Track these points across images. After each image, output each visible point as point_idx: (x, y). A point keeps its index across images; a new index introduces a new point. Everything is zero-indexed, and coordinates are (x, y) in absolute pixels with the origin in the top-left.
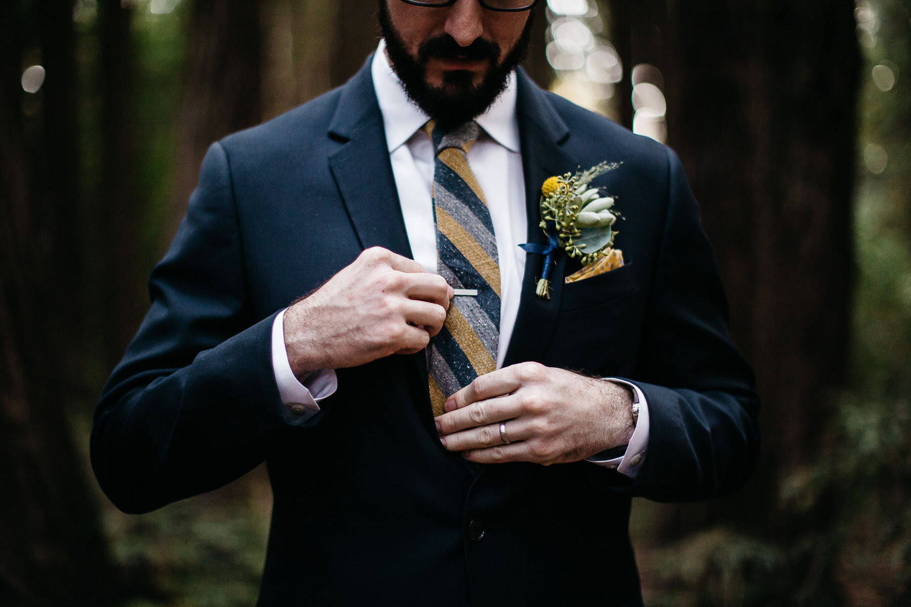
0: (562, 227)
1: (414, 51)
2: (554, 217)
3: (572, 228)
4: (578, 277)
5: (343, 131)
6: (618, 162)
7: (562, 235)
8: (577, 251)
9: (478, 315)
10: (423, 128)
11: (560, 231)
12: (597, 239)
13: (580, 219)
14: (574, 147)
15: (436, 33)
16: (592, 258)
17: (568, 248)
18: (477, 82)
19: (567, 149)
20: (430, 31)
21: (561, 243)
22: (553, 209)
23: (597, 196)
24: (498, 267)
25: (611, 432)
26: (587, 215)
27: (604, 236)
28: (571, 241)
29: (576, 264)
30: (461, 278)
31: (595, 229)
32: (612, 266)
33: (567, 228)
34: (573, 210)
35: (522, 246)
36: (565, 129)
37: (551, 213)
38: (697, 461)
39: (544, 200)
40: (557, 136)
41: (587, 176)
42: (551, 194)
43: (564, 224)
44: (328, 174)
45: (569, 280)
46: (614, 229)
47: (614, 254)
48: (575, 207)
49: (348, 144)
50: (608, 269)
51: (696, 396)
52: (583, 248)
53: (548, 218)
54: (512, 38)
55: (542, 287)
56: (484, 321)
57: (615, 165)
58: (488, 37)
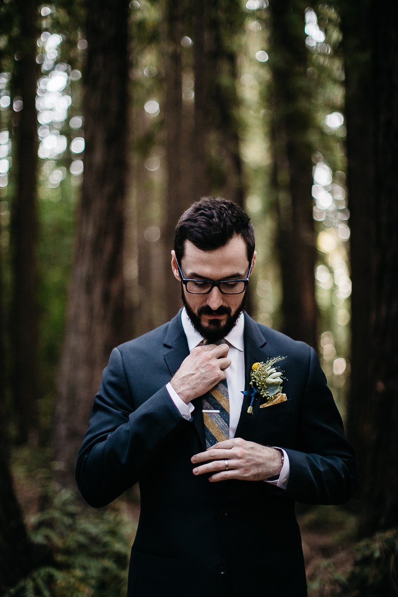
0: (259, 384)
1: (196, 312)
2: (256, 380)
3: (263, 385)
4: (266, 405)
5: (169, 344)
6: (285, 356)
7: (259, 388)
8: (265, 395)
9: (220, 420)
10: (202, 342)
11: (259, 386)
12: (274, 390)
13: (267, 381)
14: (268, 349)
15: (204, 304)
16: (272, 398)
17: (261, 394)
18: (223, 323)
19: (265, 349)
20: (202, 303)
21: (259, 391)
22: (256, 377)
23: (275, 371)
24: (228, 401)
25: (274, 467)
26: (270, 380)
27: (277, 388)
28: (263, 390)
29: (265, 400)
30: (212, 406)
31: (274, 385)
32: (281, 401)
33: (262, 385)
34: (263, 377)
35: (242, 392)
36: (264, 340)
37: (255, 379)
38: (315, 483)
39: (252, 373)
40: (261, 344)
41: (272, 362)
42: (255, 370)
43: (260, 383)
44: (164, 361)
45: (261, 407)
46: (281, 385)
47: (282, 396)
48: (264, 376)
49: (172, 349)
50: (279, 402)
51: (319, 457)
52: (268, 393)
53: (253, 380)
54: (236, 304)
55: (250, 410)
56: (222, 422)
57: (283, 358)
58: (225, 305)
